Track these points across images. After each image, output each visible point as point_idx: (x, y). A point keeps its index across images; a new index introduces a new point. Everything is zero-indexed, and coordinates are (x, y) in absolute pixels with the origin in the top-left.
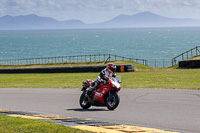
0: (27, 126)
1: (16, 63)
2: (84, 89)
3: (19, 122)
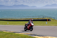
0: (20, 36)
1: (17, 18)
2: (25, 26)
3: (18, 35)
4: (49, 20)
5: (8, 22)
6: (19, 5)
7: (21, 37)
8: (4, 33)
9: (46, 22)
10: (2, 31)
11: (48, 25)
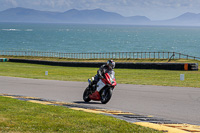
3: (81, 116)
4: (190, 67)
5: (47, 69)
6: (86, 11)
7: (90, 122)
8: (33, 108)
9: (182, 74)
10: (26, 100)
11: (188, 85)
